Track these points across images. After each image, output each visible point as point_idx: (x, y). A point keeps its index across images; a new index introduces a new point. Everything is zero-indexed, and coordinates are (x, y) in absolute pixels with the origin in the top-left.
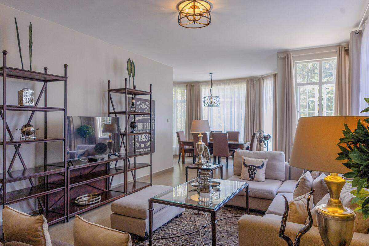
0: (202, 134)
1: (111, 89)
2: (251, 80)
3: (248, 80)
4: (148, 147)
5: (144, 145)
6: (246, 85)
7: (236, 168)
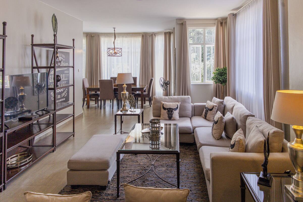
0: (126, 84)
1: (34, 43)
2: (145, 35)
3: (143, 35)
4: (63, 97)
5: (60, 95)
6: (141, 39)
7: (155, 111)
